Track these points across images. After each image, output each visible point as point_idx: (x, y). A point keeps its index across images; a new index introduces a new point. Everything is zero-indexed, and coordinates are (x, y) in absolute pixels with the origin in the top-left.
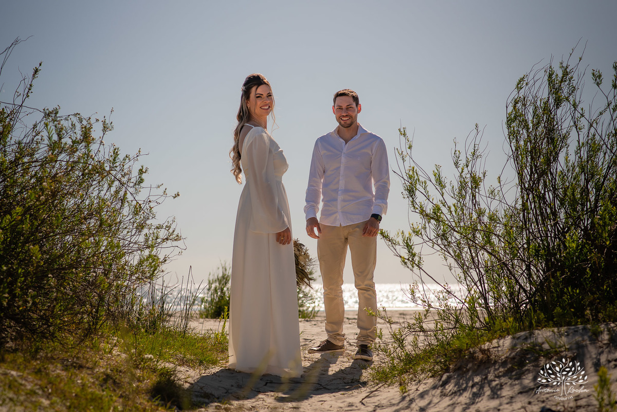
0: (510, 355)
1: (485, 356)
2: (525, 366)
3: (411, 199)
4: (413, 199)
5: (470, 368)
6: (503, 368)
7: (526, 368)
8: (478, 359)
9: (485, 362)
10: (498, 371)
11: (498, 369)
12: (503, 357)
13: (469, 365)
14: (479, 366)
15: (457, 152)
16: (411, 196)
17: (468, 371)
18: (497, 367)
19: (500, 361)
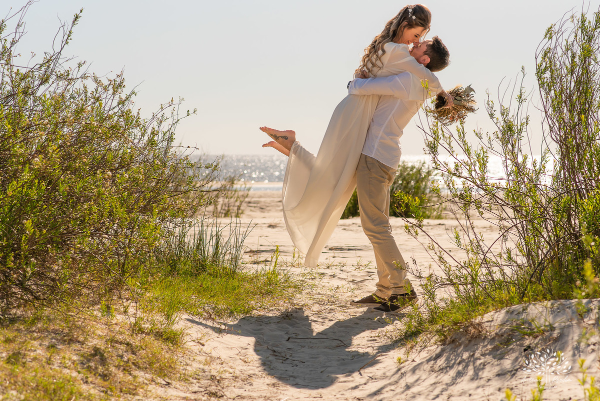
0: (500, 331)
1: (476, 331)
2: (510, 345)
3: (433, 155)
4: (435, 155)
5: (463, 342)
6: (491, 345)
7: (512, 346)
8: (470, 333)
9: (476, 337)
10: (486, 349)
11: (487, 345)
12: (493, 333)
13: (462, 340)
14: (470, 341)
15: (490, 103)
16: (433, 152)
17: (460, 345)
18: (486, 343)
19: (489, 337)
